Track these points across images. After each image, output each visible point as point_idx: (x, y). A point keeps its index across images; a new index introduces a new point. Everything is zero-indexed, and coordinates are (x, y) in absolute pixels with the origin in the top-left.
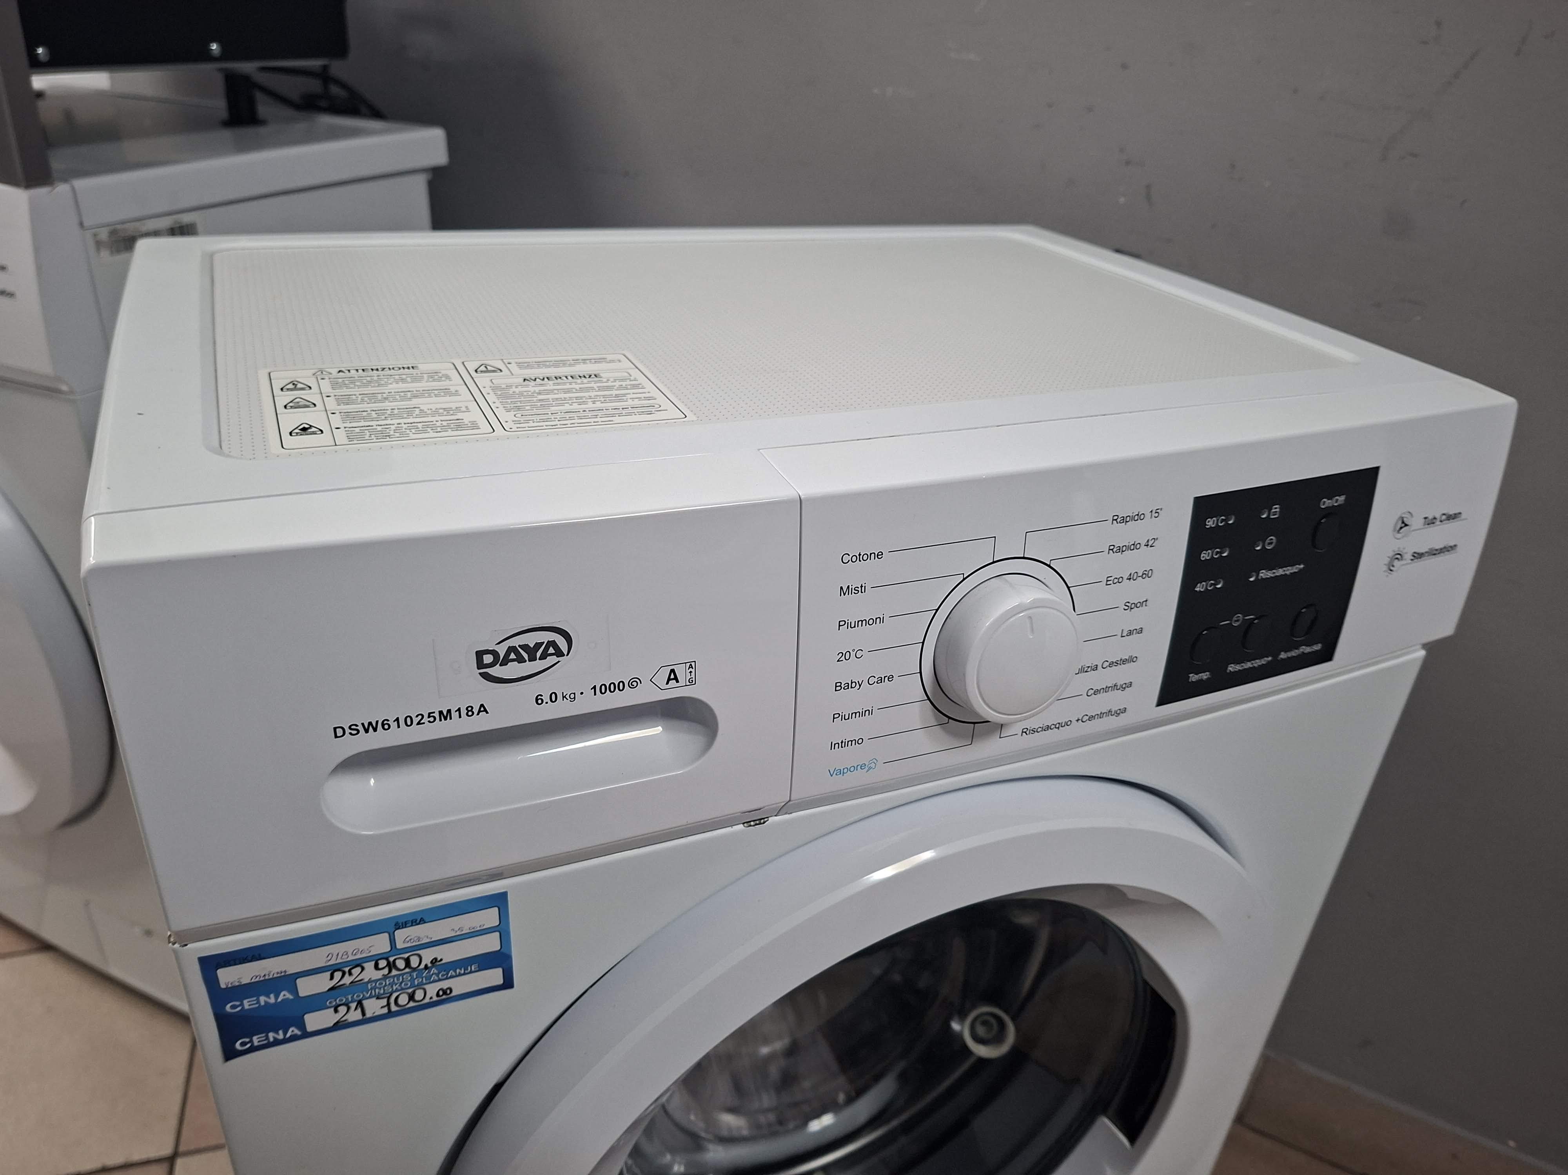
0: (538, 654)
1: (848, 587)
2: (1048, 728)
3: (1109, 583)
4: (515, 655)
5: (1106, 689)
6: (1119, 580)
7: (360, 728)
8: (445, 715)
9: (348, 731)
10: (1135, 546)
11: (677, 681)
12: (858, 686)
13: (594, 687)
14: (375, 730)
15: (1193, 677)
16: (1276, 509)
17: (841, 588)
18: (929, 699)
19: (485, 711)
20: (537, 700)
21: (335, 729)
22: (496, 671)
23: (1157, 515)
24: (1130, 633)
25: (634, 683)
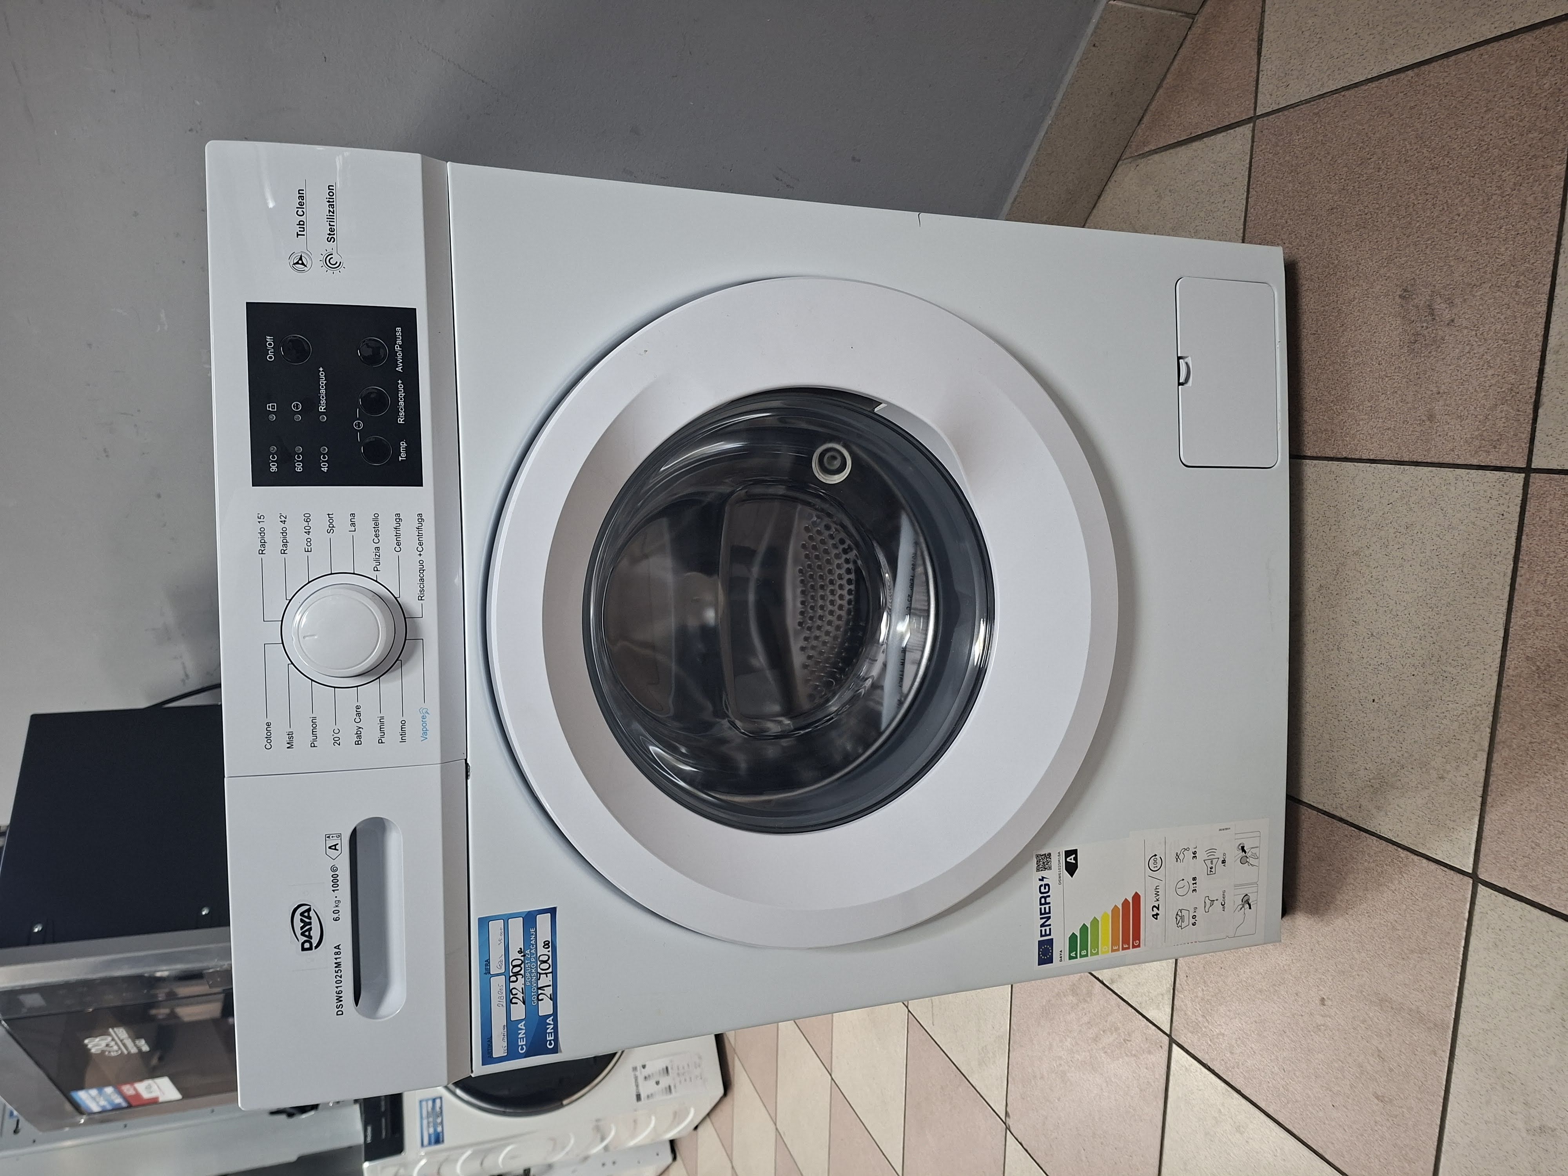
0: (307, 920)
1: (288, 743)
2: (422, 579)
3: (310, 550)
4: (306, 932)
5: (397, 536)
6: (309, 541)
7: (339, 1004)
8: (338, 965)
9: (340, 1009)
10: (284, 532)
11: (337, 844)
12: (360, 730)
13: (333, 891)
14: (341, 997)
15: (403, 456)
16: (269, 407)
17: (288, 748)
18: (379, 678)
19: (339, 946)
20: (336, 920)
21: (337, 1015)
22: (315, 942)
23: (262, 517)
24: (353, 524)
25: (334, 869)
